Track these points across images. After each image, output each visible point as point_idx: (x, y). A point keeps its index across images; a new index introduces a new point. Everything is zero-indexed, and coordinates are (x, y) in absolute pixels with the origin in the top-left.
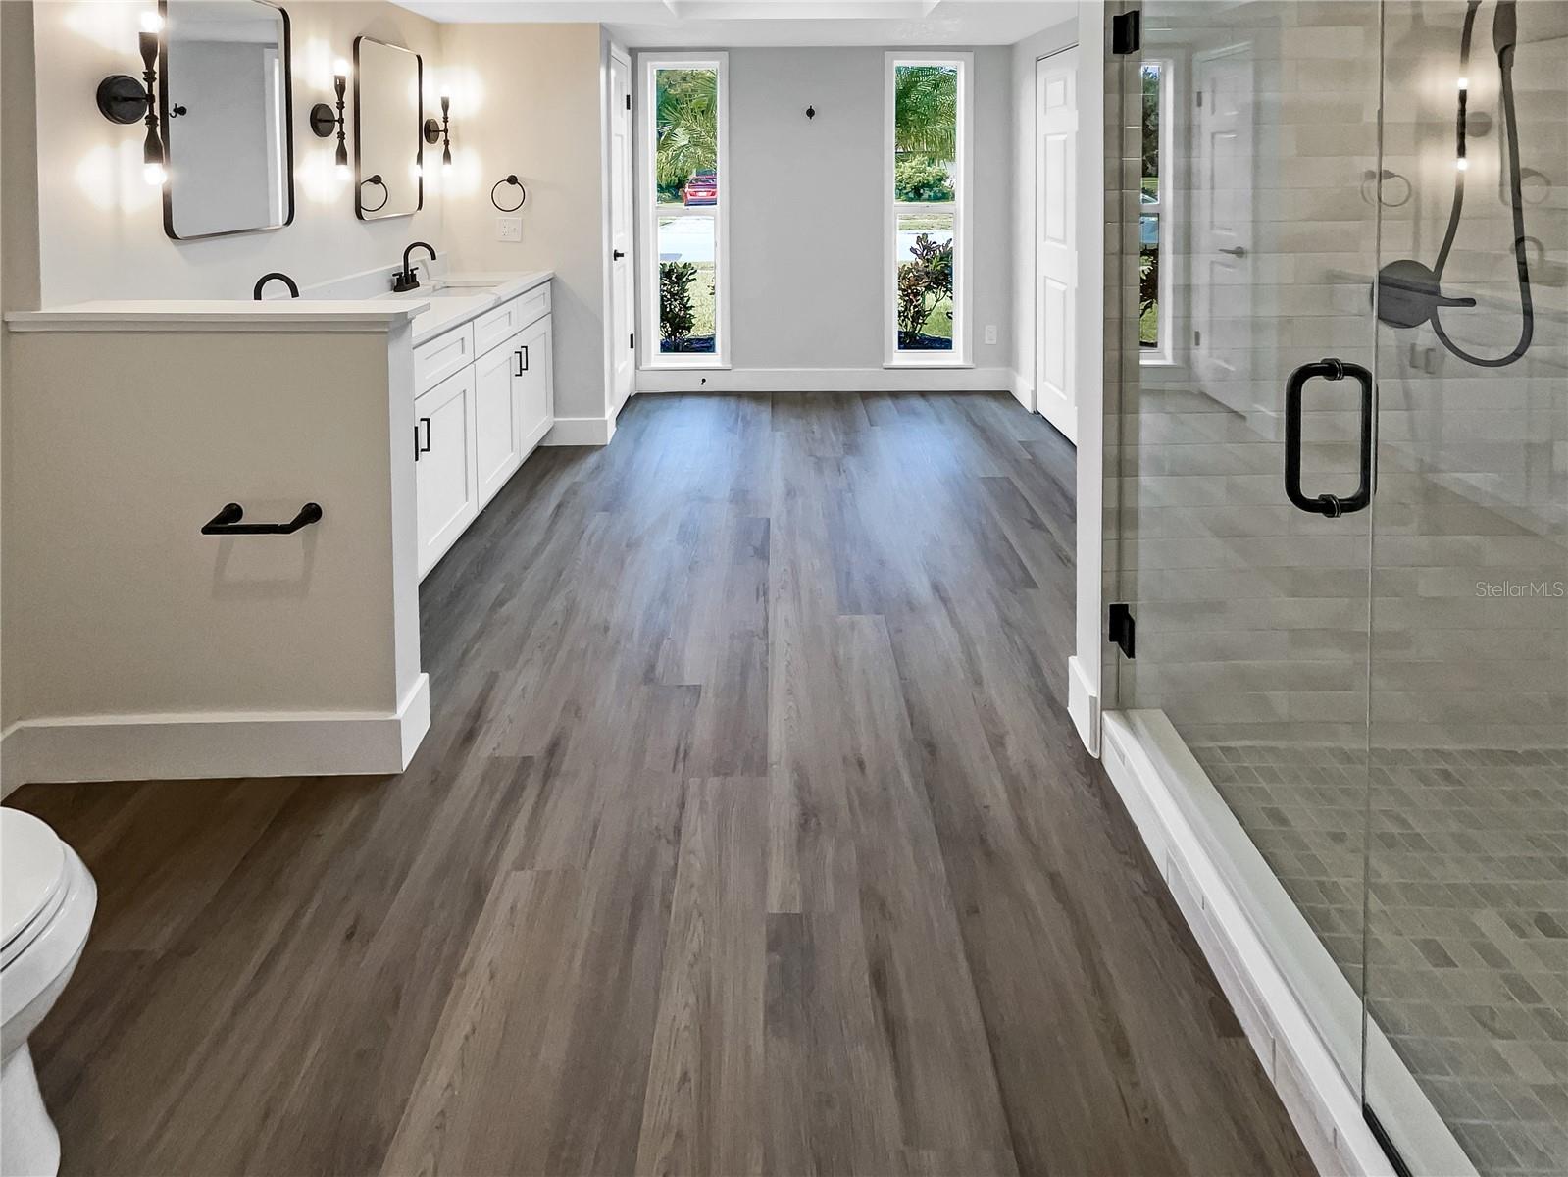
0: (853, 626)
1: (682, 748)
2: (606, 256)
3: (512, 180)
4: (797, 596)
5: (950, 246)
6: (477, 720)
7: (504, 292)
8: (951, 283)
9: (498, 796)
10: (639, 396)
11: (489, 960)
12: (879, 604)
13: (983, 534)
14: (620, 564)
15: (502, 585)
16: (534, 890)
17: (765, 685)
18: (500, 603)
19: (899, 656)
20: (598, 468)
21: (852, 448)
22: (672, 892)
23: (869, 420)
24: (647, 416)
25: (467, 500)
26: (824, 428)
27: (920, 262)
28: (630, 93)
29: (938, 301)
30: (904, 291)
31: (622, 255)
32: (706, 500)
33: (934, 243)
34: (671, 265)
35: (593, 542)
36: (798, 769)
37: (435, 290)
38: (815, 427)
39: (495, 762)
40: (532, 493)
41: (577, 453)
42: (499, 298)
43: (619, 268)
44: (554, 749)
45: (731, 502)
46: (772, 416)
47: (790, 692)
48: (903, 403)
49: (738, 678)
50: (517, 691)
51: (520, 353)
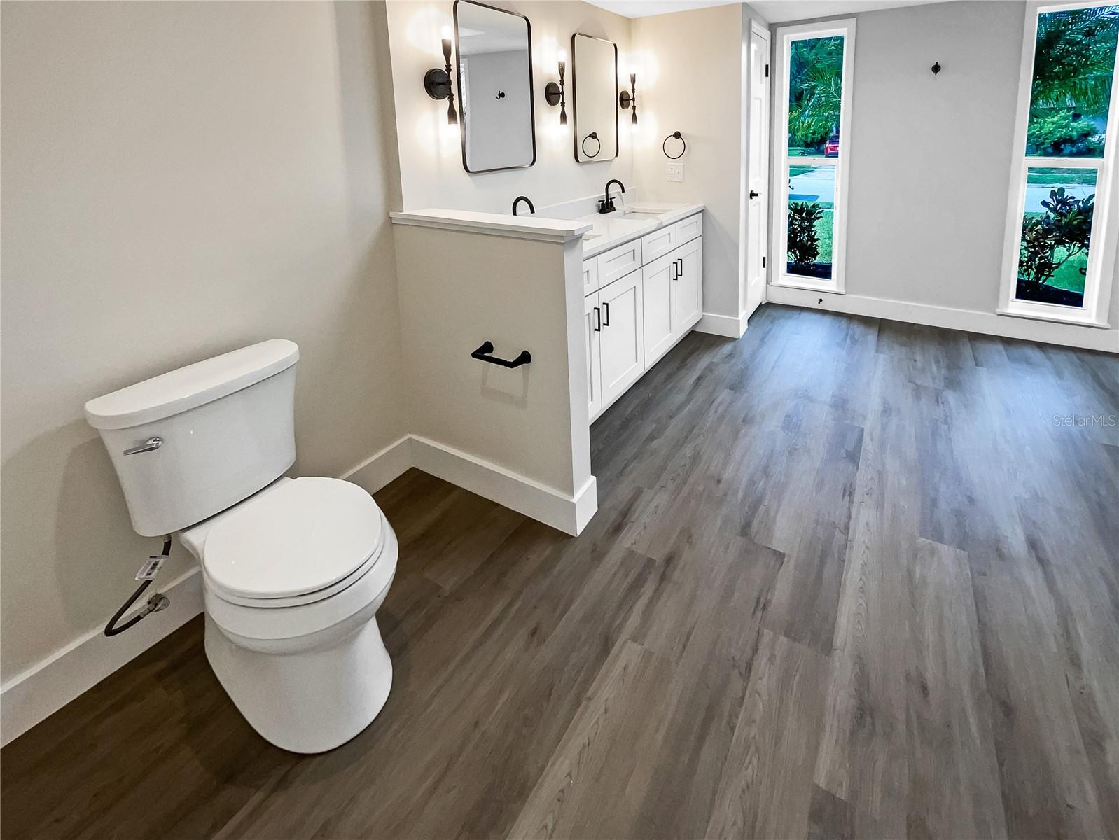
0: (933, 552)
1: (762, 600)
2: (743, 195)
3: (677, 135)
4: (880, 506)
5: (1091, 202)
6: (624, 518)
7: (665, 219)
8: (1088, 240)
9: (629, 580)
10: (769, 305)
11: (605, 698)
12: (963, 541)
13: (1101, 506)
14: (736, 435)
15: (654, 426)
16: (641, 662)
17: (839, 575)
18: (651, 438)
19: (980, 599)
20: (731, 355)
21: (953, 383)
22: (737, 717)
23: (976, 360)
24: (772, 322)
25: (636, 361)
26: (927, 360)
27: (1052, 215)
28: (769, 63)
29: (1070, 255)
30: (1028, 242)
31: (757, 195)
32: (811, 399)
33: (1071, 198)
34: (802, 204)
35: (719, 411)
36: (860, 662)
37: (625, 213)
38: (918, 357)
39: (631, 553)
40: (683, 364)
41: (719, 341)
42: (661, 223)
43: (754, 205)
44: (670, 560)
45: (831, 406)
46: (878, 340)
47: (862, 590)
48: (1016, 351)
49: (817, 561)
50: (652, 506)
51: (676, 263)
